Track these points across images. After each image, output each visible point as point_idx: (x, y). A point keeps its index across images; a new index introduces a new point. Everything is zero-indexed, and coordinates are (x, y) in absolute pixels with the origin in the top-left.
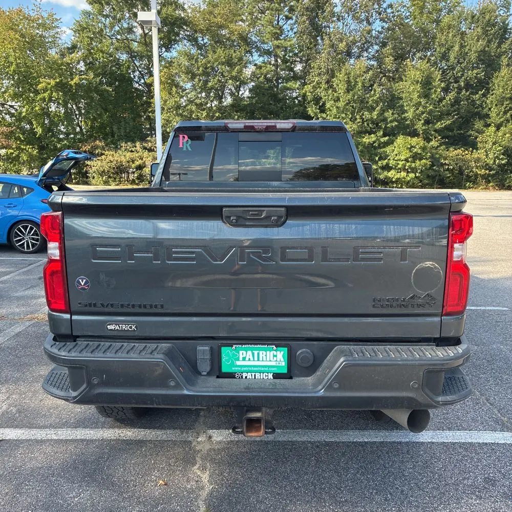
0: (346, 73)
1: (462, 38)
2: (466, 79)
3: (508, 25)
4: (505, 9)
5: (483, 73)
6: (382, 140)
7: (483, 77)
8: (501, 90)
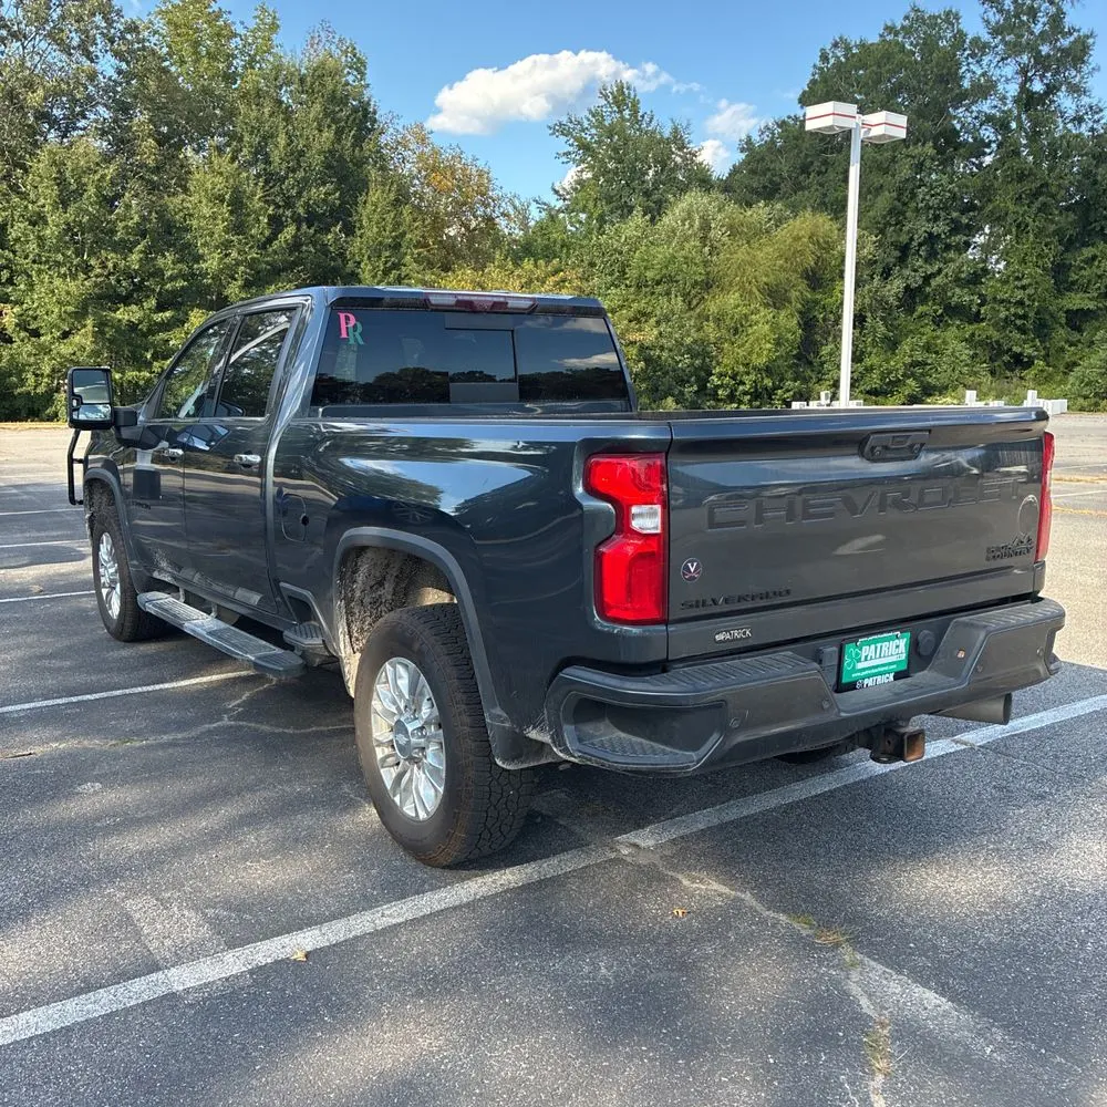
0: (54, 162)
1: (287, 120)
2: (307, 204)
3: (368, 103)
4: (355, 73)
5: (337, 194)
6: (158, 317)
7: (337, 202)
8: (375, 230)
